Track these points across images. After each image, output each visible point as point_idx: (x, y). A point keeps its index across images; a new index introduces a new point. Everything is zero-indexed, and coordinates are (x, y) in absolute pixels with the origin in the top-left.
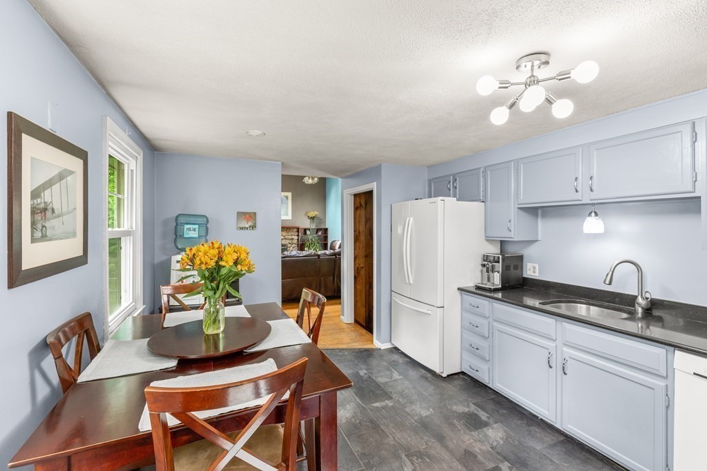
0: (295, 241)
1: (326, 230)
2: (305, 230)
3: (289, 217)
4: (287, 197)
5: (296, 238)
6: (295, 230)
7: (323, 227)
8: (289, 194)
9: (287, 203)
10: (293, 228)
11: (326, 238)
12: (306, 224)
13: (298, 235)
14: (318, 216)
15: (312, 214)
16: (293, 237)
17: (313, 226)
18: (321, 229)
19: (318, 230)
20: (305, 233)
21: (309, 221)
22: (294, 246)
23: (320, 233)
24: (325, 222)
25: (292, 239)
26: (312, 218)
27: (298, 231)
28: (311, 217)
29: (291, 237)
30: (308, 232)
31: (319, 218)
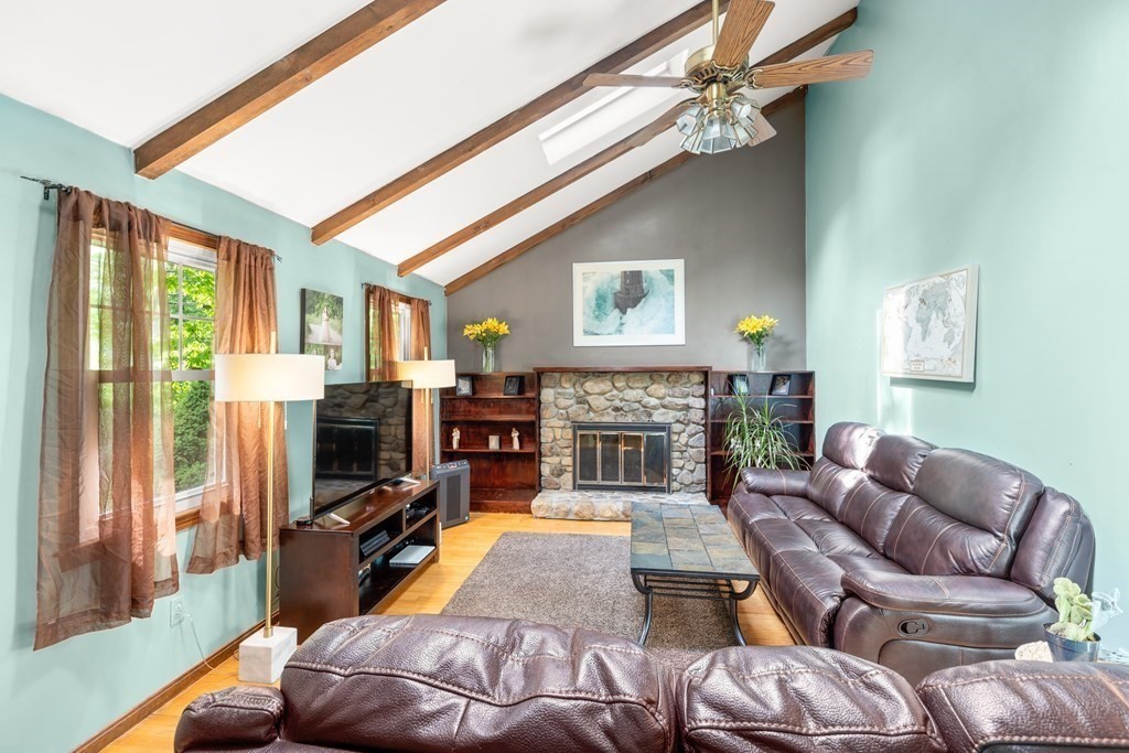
0: (697, 415)
1: (806, 380)
2: (731, 378)
3: (678, 337)
4: (670, 275)
5: (701, 403)
6: (697, 378)
7: (794, 367)
8: (677, 266)
9: (672, 293)
10: (690, 371)
11: (807, 407)
12: (733, 357)
13: (706, 396)
14: (778, 332)
15: (752, 324)
16: (691, 401)
17: (761, 366)
18: (787, 376)
19: (776, 380)
20: (731, 390)
21: (744, 348)
22: (692, 428)
23: (783, 390)
24: (803, 351)
25: (687, 407)
26: (756, 339)
27: (705, 382)
28: (752, 336)
29: (681, 401)
30: (741, 386)
31: (779, 340)
